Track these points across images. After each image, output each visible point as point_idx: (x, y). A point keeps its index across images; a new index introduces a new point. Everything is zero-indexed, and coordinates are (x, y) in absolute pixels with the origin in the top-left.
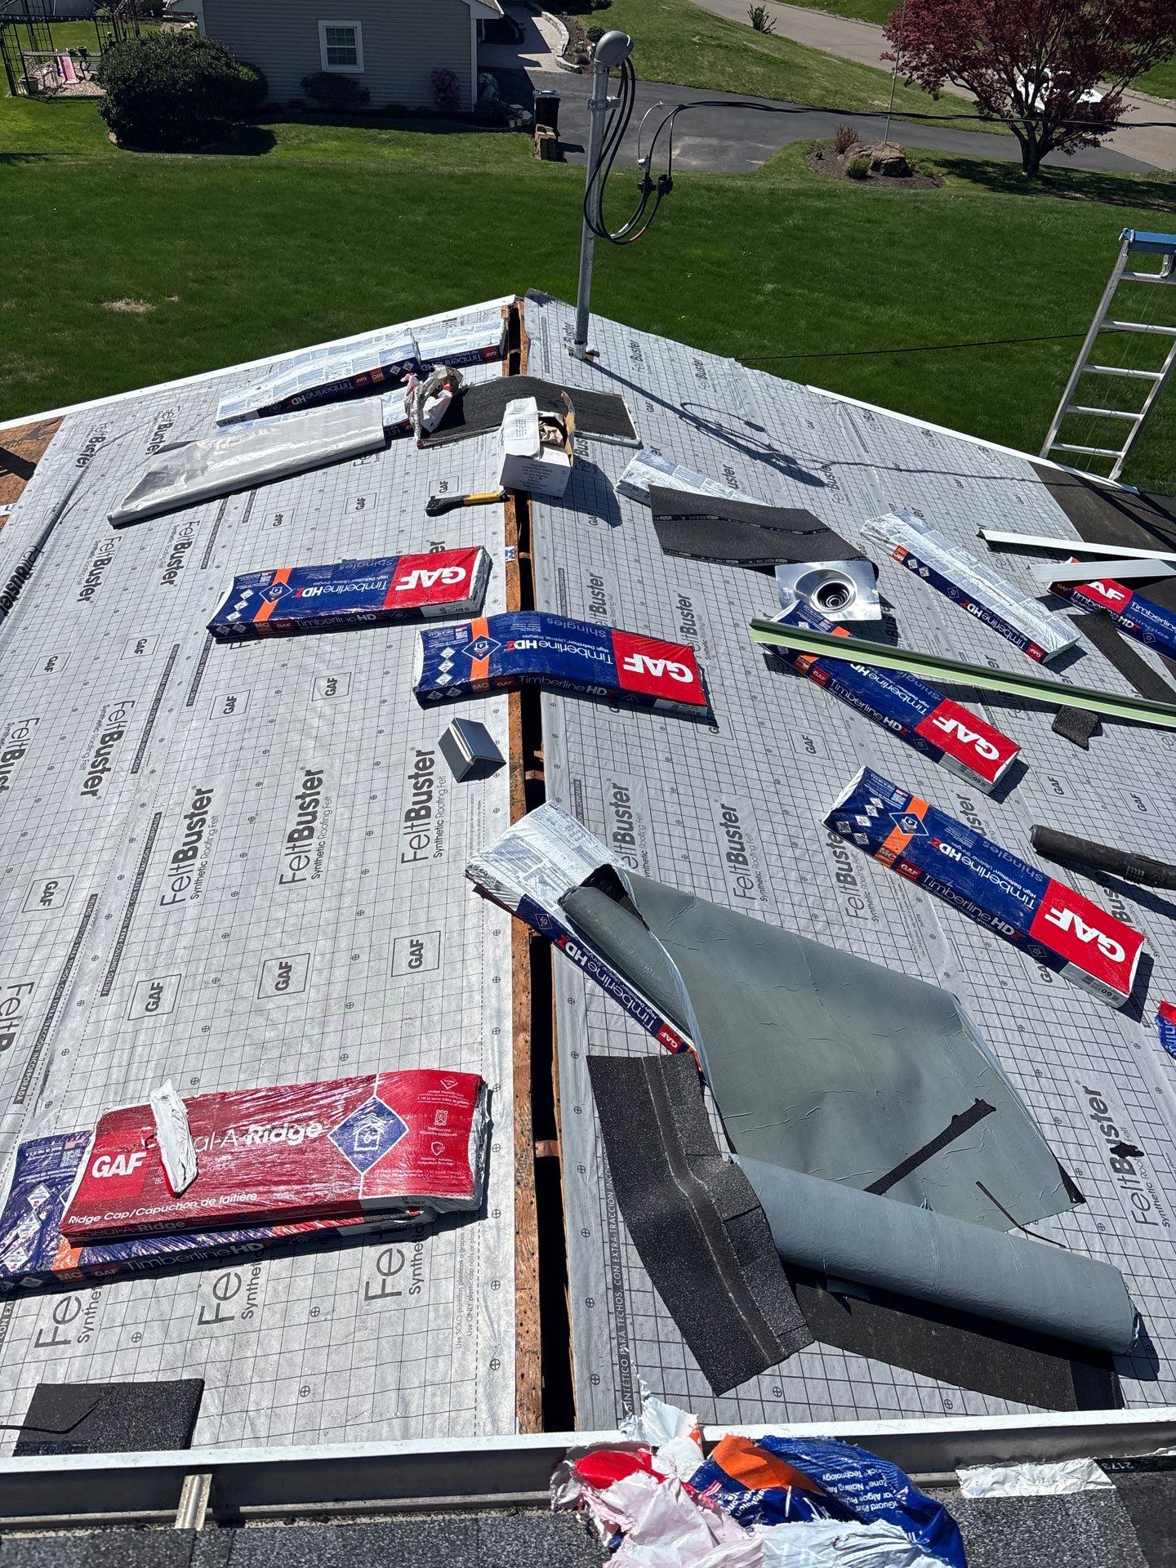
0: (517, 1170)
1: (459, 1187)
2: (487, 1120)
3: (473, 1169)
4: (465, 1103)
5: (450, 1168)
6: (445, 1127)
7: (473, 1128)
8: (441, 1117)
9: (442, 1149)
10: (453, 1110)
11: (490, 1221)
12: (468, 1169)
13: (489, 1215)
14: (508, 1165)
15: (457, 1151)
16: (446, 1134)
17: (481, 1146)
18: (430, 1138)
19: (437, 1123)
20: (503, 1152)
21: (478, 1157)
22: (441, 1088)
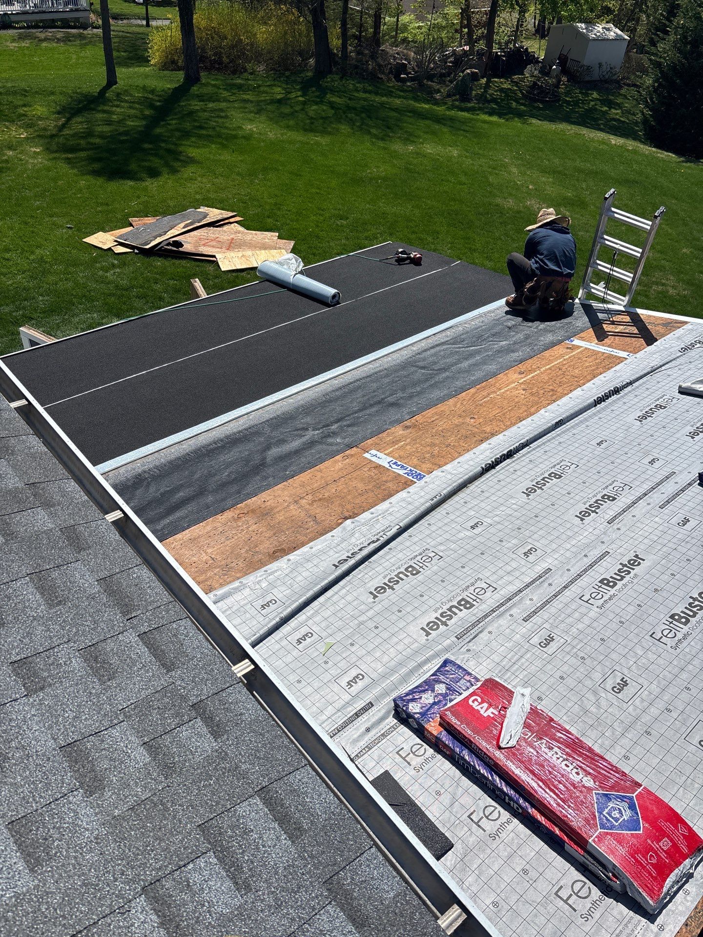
0: (690, 917)
1: (651, 892)
2: (691, 871)
3: (665, 890)
4: (685, 850)
5: (652, 877)
6: (665, 852)
7: (681, 867)
8: (665, 844)
9: (654, 861)
10: (675, 845)
11: (654, 927)
12: (662, 887)
13: (656, 923)
14: (687, 908)
15: (663, 871)
16: (663, 855)
17: (678, 882)
18: (652, 849)
19: (661, 844)
20: (689, 898)
21: (672, 886)
22: (676, 827)
